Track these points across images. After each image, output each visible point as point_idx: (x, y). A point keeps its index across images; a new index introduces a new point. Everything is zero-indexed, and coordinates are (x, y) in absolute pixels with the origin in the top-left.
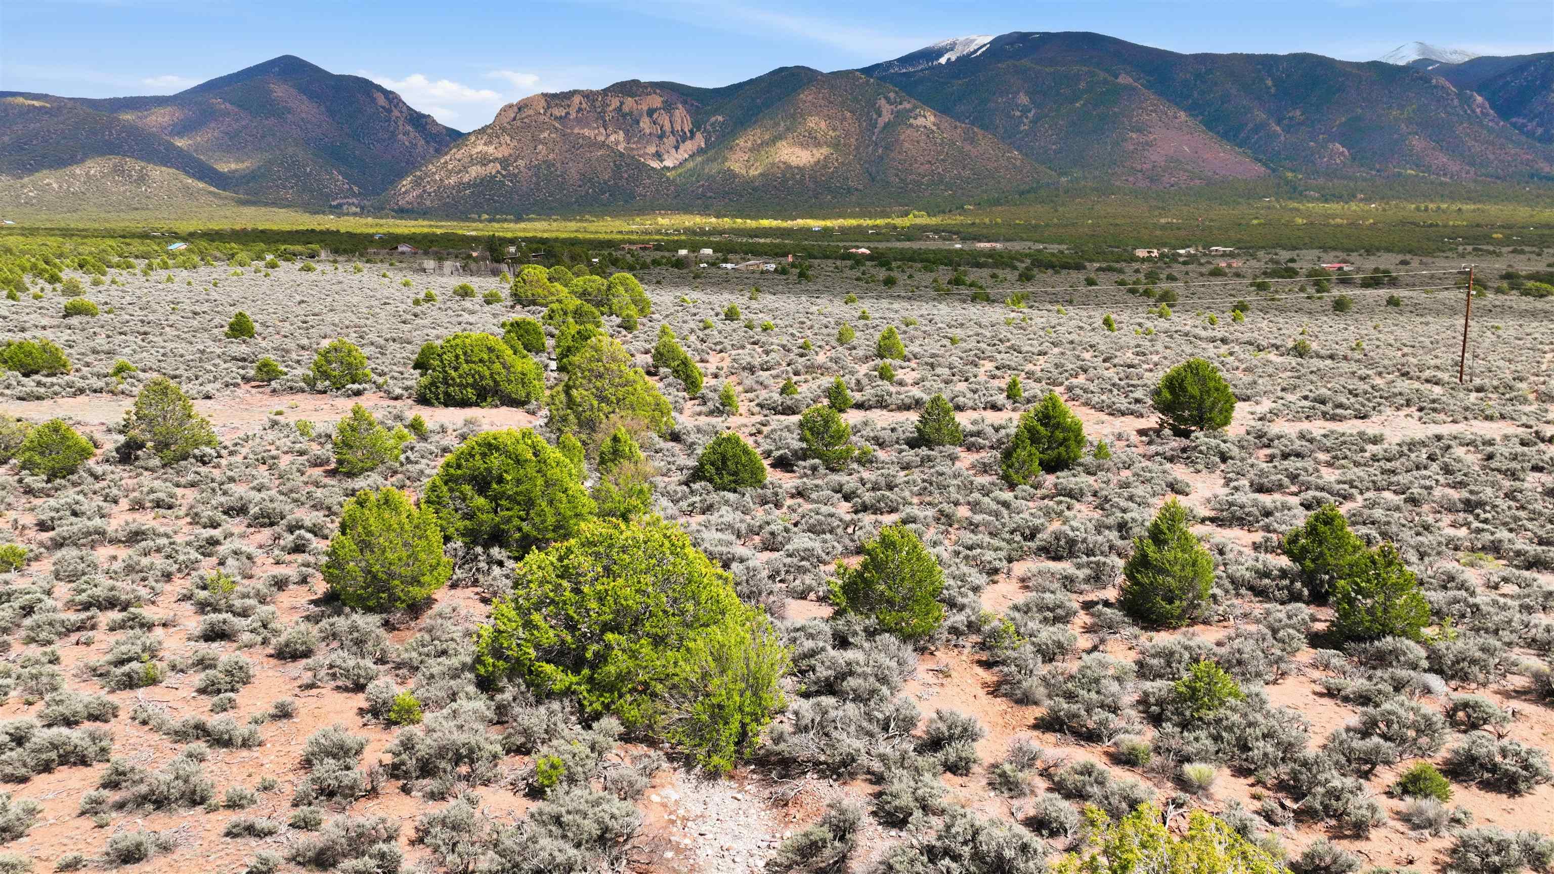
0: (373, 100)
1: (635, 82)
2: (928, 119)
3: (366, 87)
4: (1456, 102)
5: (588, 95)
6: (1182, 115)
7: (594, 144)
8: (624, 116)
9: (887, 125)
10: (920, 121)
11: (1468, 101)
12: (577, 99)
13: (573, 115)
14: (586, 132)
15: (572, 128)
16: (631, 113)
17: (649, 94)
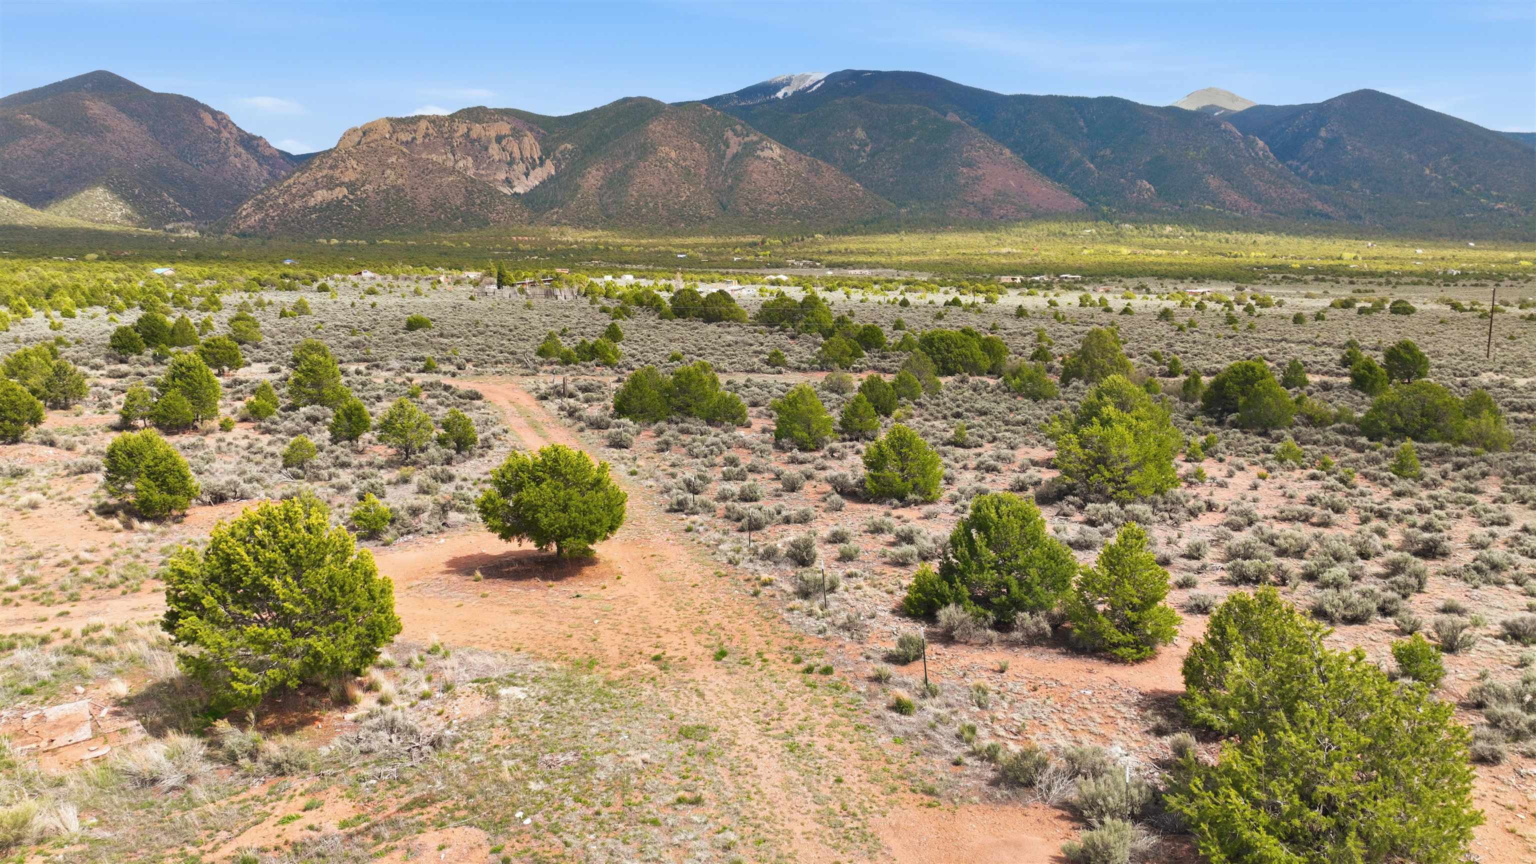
0: (201, 120)
1: (483, 109)
2: (774, 151)
3: (191, 106)
4: (1242, 145)
5: (434, 121)
6: (1007, 152)
7: (444, 170)
8: (473, 141)
9: (735, 156)
10: (767, 153)
11: (1251, 145)
12: (423, 125)
13: (419, 141)
14: (434, 157)
15: (419, 153)
16: (479, 140)
17: (496, 121)
